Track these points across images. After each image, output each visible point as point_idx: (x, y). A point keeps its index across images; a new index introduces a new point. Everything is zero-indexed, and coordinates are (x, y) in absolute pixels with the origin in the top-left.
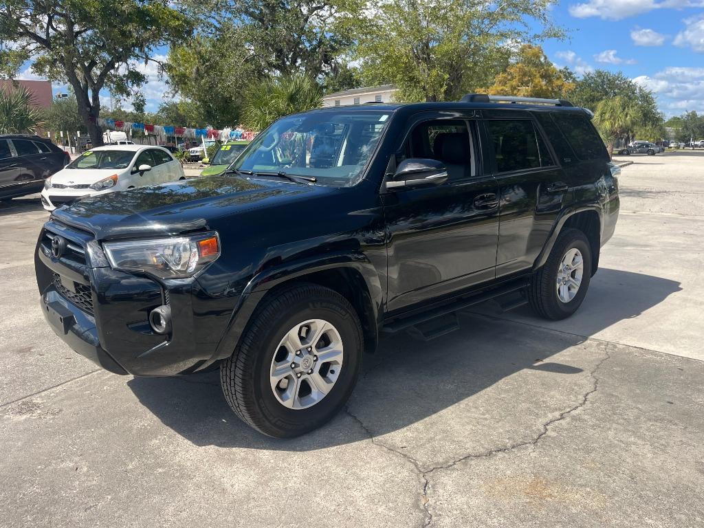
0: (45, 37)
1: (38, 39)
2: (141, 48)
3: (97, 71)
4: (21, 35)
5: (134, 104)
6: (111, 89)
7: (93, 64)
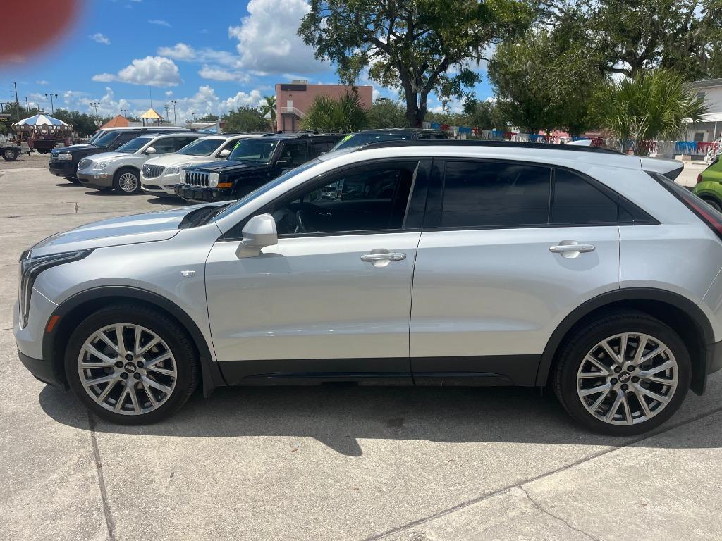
0: (386, 43)
1: (379, 44)
2: (475, 48)
3: (427, 75)
4: (365, 40)
5: (464, 105)
6: (437, 92)
7: (425, 67)
